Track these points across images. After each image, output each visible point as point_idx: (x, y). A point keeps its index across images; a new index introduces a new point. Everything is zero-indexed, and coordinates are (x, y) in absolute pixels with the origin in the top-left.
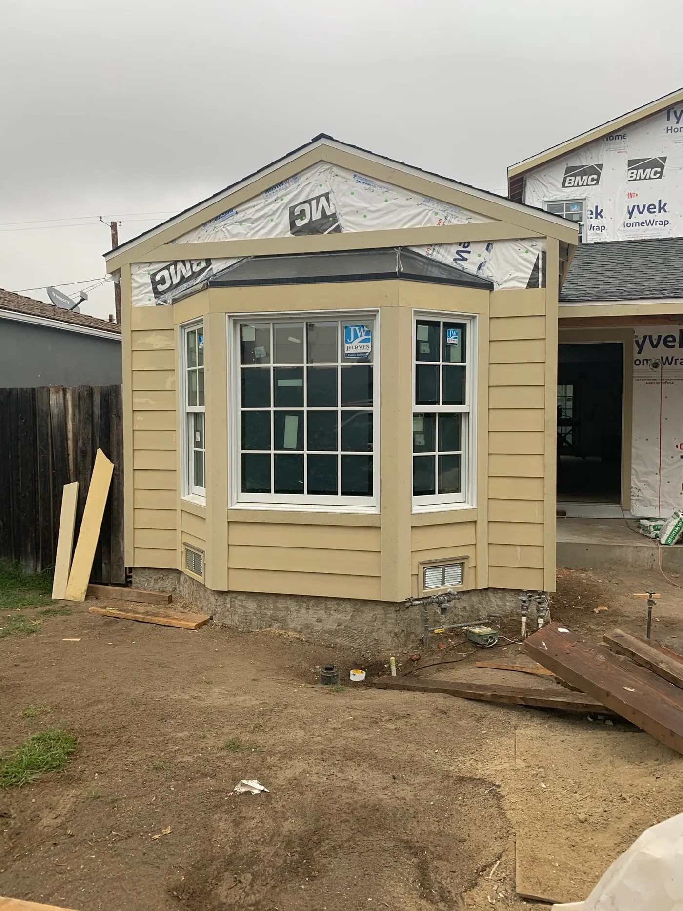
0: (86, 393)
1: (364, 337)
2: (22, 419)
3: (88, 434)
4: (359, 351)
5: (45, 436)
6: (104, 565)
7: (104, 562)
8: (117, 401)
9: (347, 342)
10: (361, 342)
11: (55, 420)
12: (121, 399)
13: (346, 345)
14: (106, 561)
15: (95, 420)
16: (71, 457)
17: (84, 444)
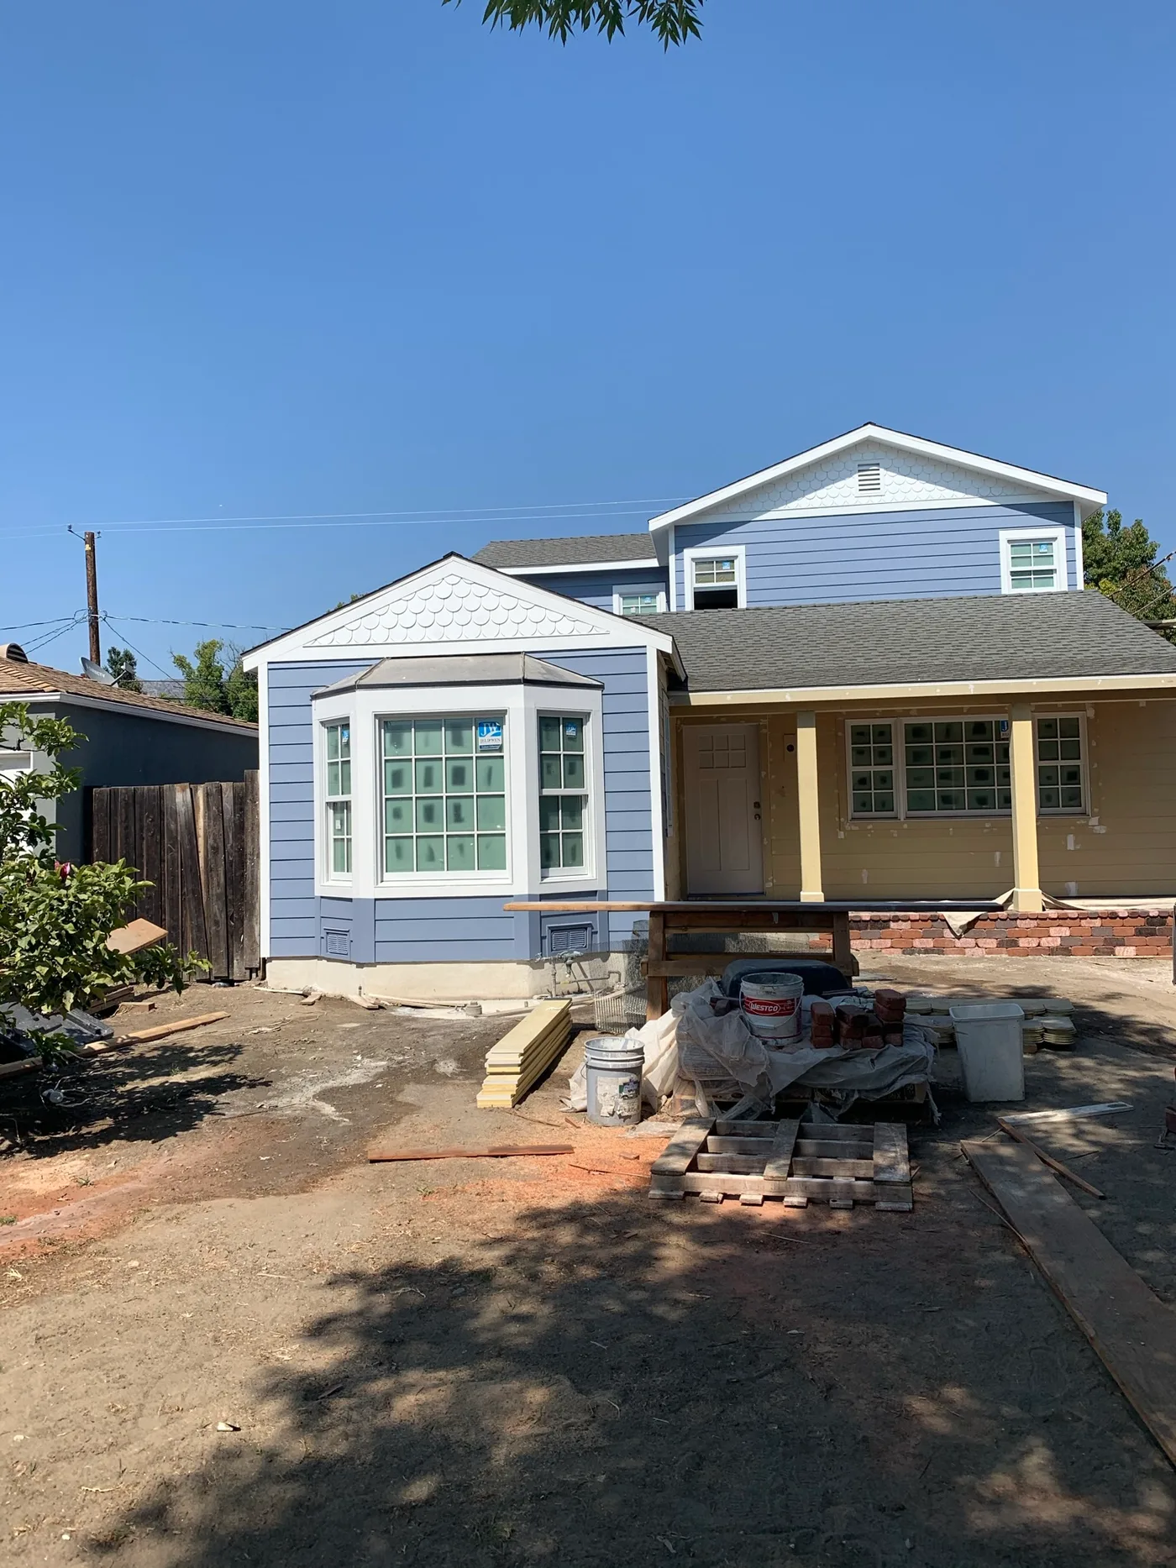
0: (214, 790)
1: (495, 732)
2: (148, 817)
3: (219, 831)
4: (491, 743)
5: (175, 835)
6: (235, 961)
7: (235, 958)
8: (253, 787)
9: (481, 736)
10: (493, 735)
11: (182, 819)
12: (258, 785)
13: (480, 738)
14: (238, 958)
15: (227, 817)
16: (201, 855)
17: (215, 840)
